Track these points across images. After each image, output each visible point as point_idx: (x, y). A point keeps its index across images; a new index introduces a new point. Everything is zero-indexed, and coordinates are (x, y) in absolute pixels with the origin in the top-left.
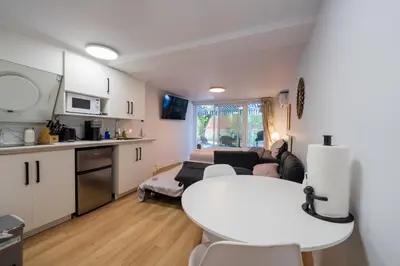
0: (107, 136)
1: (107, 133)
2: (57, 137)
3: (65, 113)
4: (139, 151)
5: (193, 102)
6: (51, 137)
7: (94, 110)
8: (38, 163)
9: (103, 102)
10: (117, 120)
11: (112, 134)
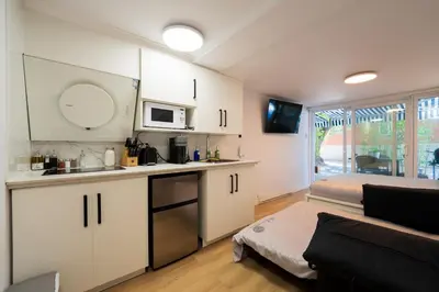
0: (197, 158)
1: (196, 153)
2: (136, 159)
3: (142, 128)
4: (234, 180)
5: (308, 109)
6: (129, 159)
7: (178, 123)
8: (99, 195)
9: (188, 112)
10: (208, 135)
11: (202, 155)
